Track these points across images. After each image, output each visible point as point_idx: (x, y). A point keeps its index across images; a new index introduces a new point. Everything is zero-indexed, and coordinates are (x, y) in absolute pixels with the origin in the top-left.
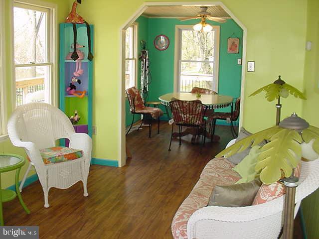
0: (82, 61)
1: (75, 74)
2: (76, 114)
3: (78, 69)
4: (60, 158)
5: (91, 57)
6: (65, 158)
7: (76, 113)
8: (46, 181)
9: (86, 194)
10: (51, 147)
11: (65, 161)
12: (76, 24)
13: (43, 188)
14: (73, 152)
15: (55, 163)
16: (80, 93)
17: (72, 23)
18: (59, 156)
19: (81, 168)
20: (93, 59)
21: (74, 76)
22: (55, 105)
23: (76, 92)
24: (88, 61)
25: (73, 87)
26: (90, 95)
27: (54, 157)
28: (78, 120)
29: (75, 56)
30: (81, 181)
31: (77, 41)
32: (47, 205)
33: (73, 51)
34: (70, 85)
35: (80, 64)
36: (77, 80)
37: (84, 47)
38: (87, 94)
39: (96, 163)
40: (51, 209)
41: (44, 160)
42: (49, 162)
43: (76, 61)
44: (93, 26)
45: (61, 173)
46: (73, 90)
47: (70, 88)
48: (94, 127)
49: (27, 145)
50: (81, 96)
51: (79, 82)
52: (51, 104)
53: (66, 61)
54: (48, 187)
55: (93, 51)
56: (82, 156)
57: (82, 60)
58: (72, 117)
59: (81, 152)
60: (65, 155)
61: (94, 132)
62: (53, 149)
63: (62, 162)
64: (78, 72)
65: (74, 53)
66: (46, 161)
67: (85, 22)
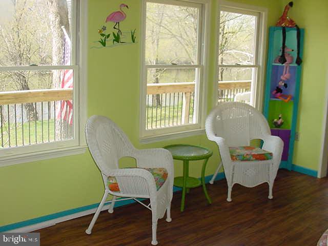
0: (291, 65)
1: (282, 78)
2: (280, 118)
3: (285, 73)
4: (248, 157)
5: (299, 61)
6: (254, 157)
7: (280, 116)
8: (231, 177)
9: (271, 197)
10: (244, 146)
11: (252, 160)
12: (286, 28)
13: (228, 183)
14: (263, 153)
15: (243, 160)
16: (285, 97)
17: (282, 27)
18: (247, 155)
19: (269, 170)
20: (302, 63)
21: (281, 80)
22: (258, 109)
23: (281, 96)
24: (296, 65)
25: (279, 90)
26: (296, 101)
27: (241, 155)
28: (282, 123)
29: (283, 59)
30: (267, 183)
31: (286, 45)
32: (229, 199)
33: (280, 54)
34: (276, 88)
35: (288, 68)
36: (283, 84)
37: (293, 50)
38: (292, 98)
39: (295, 170)
40: (232, 203)
41: (232, 157)
42: (236, 158)
43: (284, 65)
44: (303, 30)
45: (248, 171)
46: (279, 94)
47: (275, 92)
48: (298, 133)
49: (218, 140)
50: (287, 100)
51: (286, 85)
52: (255, 107)
53: (274, 64)
54: (232, 182)
55: (302, 55)
56: (271, 159)
57: (290, 63)
58: (275, 120)
59: (271, 154)
60: (254, 155)
61: (297, 138)
62: (246, 148)
63: (249, 160)
64: (285, 76)
65: (281, 56)
66: (233, 158)
67: (296, 26)
